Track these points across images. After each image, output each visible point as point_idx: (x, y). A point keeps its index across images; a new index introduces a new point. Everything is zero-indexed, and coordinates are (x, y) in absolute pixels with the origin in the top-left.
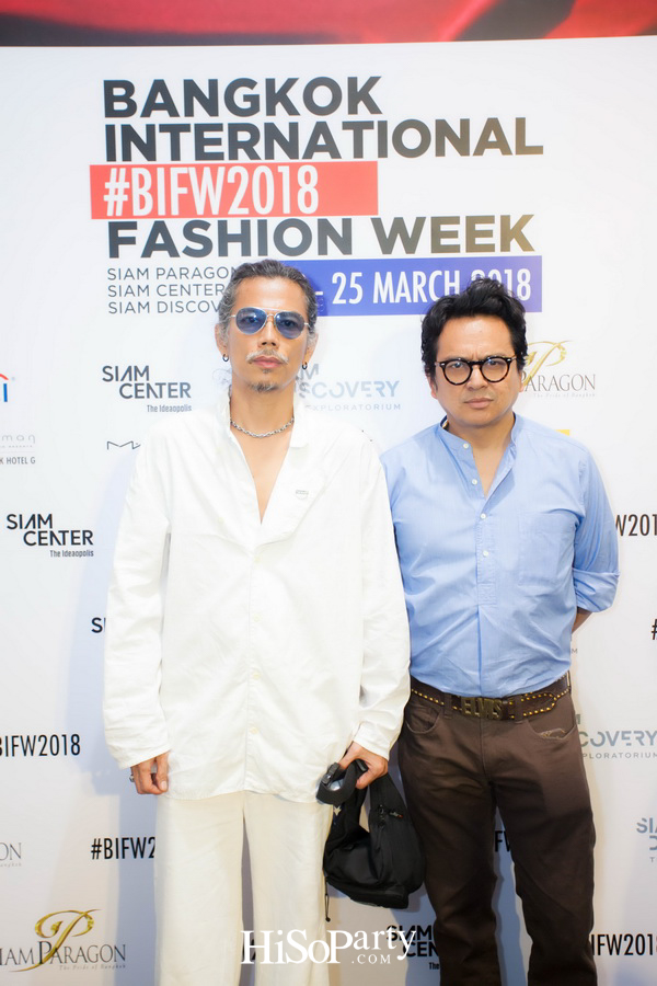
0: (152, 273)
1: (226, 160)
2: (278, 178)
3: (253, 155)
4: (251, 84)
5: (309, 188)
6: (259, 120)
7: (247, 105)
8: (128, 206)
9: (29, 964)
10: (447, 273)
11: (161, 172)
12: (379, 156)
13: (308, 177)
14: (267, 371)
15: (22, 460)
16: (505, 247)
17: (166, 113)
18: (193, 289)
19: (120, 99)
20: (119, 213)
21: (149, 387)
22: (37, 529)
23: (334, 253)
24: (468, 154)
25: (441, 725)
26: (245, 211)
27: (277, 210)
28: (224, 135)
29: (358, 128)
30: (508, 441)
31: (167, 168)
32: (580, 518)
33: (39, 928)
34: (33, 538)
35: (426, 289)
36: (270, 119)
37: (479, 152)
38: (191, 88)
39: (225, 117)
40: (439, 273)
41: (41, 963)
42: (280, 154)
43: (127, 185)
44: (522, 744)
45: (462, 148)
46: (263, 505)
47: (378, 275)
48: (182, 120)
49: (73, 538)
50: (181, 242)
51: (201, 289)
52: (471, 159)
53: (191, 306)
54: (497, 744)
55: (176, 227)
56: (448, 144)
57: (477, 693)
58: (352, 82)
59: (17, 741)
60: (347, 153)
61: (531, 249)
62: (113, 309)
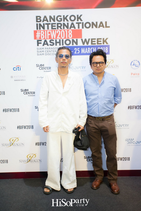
0: (44, 49)
1: (57, 29)
2: (65, 32)
3: (61, 28)
4: (61, 16)
5: (70, 34)
6: (62, 22)
7: (60, 20)
8: (40, 37)
10: (94, 48)
11: (46, 31)
12: (82, 28)
13: (70, 32)
14: (64, 64)
15: (23, 80)
16: (103, 43)
17: (46, 21)
18: (51, 51)
19: (39, 19)
20: (39, 38)
21: (44, 68)
22: (26, 91)
23: (75, 45)
24: (97, 28)
25: (92, 122)
26: (60, 38)
27: (65, 38)
28: (56, 25)
29: (79, 24)
30: (103, 76)
31: (47, 31)
32: (115, 88)
33: (27, 157)
34: (25, 93)
35: (90, 51)
36: (64, 22)
37: (99, 27)
38: (50, 17)
39: (56, 22)
40: (92, 48)
41: (28, 162)
42: (65, 28)
43: (40, 34)
44: (105, 124)
45: (96, 27)
46: (64, 86)
47: (82, 48)
48: (49, 22)
49: (32, 93)
50: (49, 43)
51: (53, 51)
53: (51, 54)
54: (101, 124)
55: (48, 41)
56: (94, 26)
57: (98, 116)
58: (78, 16)
59: (23, 127)
60: (77, 28)
61: (108, 44)
62: (38, 55)
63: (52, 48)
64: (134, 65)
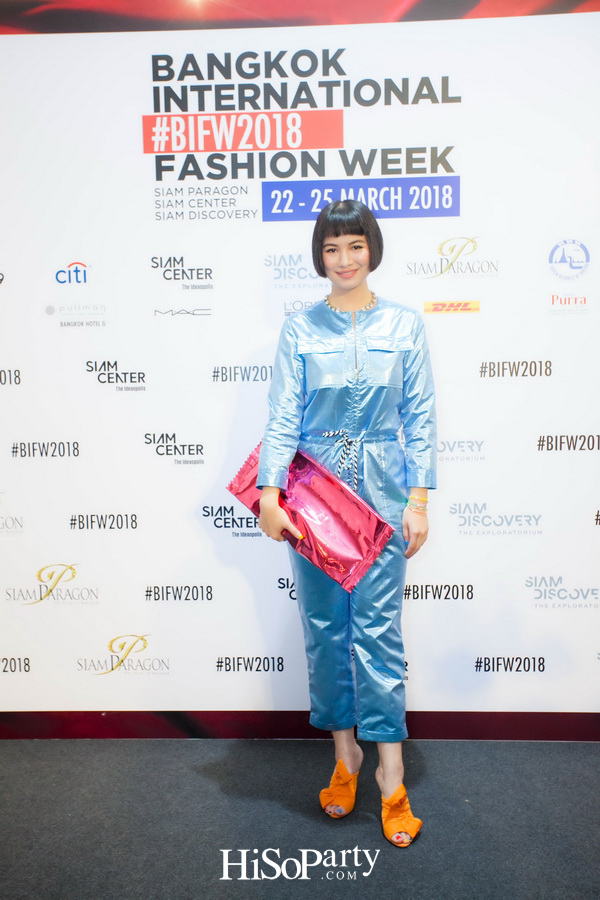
0: (186, 191)
1: (237, 110)
2: (273, 123)
3: (256, 106)
4: (254, 55)
5: (295, 129)
6: (260, 81)
7: (252, 71)
8: (168, 144)
9: (105, 670)
10: (392, 189)
12: (345, 105)
13: (294, 122)
15: (97, 323)
16: (434, 170)
17: (195, 77)
18: (214, 202)
19: (163, 68)
20: (162, 149)
21: (183, 272)
22: (106, 370)
23: (312, 175)
24: (408, 103)
26: (250, 146)
27: (272, 146)
28: (235, 93)
29: (329, 86)
31: (196, 116)
33: (111, 646)
34: (104, 378)
35: (377, 201)
36: (268, 81)
37: (415, 101)
38: (212, 60)
39: (236, 79)
40: (387, 189)
41: (112, 669)
42: (274, 105)
43: (168, 129)
45: (403, 98)
47: (343, 190)
48: (206, 82)
49: (131, 378)
50: (205, 169)
51: (220, 202)
52: (410, 106)
53: (213, 215)
55: (202, 159)
56: (393, 96)
58: (326, 53)
59: (95, 519)
60: (321, 104)
61: (452, 171)
62: (159, 217)
63: (216, 191)
64: (563, 260)
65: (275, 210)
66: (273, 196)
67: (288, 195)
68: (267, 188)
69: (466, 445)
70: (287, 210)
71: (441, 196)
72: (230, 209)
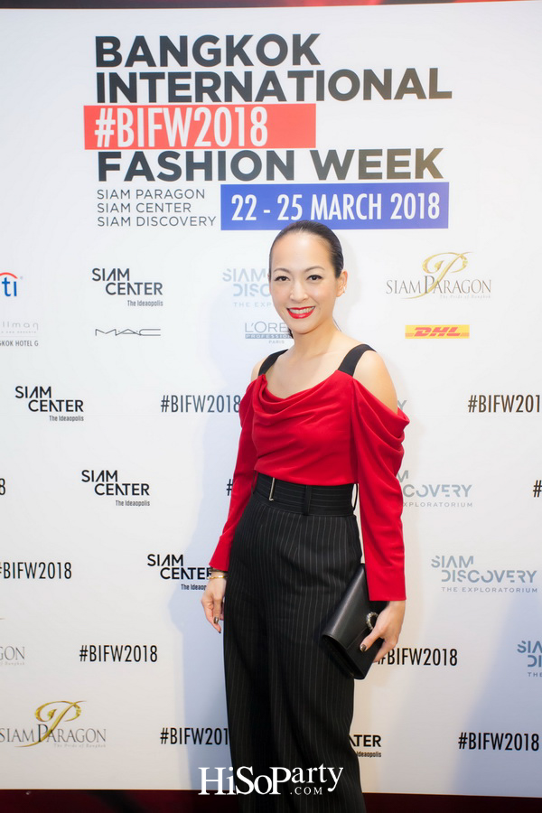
0: (133, 194)
1: (193, 102)
2: (235, 117)
3: (215, 98)
4: (214, 39)
5: (258, 125)
6: (220, 69)
7: (211, 57)
8: (114, 139)
9: (31, 742)
10: (371, 196)
11: (140, 111)
12: (318, 100)
13: (259, 117)
15: (28, 343)
16: (419, 174)
17: (145, 63)
18: (166, 207)
19: (108, 52)
20: (107, 145)
21: (129, 286)
22: (39, 398)
23: (279, 179)
24: (390, 98)
26: (208, 144)
27: (234, 144)
28: (192, 82)
29: (300, 77)
31: (146, 108)
33: (38, 714)
34: (36, 406)
35: (354, 208)
36: (229, 69)
37: (399, 96)
38: (165, 43)
39: (193, 67)
40: (365, 195)
41: (40, 741)
42: (237, 98)
43: (113, 122)
45: (385, 92)
47: (315, 197)
48: (158, 69)
49: (67, 406)
50: (156, 169)
51: (172, 207)
52: (393, 102)
53: (164, 221)
55: (152, 157)
56: (374, 90)
58: (297, 38)
59: (22, 567)
60: (291, 97)
61: (440, 176)
62: (101, 222)
63: (169, 194)
65: (236, 218)
66: (234, 202)
67: (251, 200)
68: (227, 192)
69: (451, 489)
70: (249, 218)
71: (427, 204)
72: (184, 215)
